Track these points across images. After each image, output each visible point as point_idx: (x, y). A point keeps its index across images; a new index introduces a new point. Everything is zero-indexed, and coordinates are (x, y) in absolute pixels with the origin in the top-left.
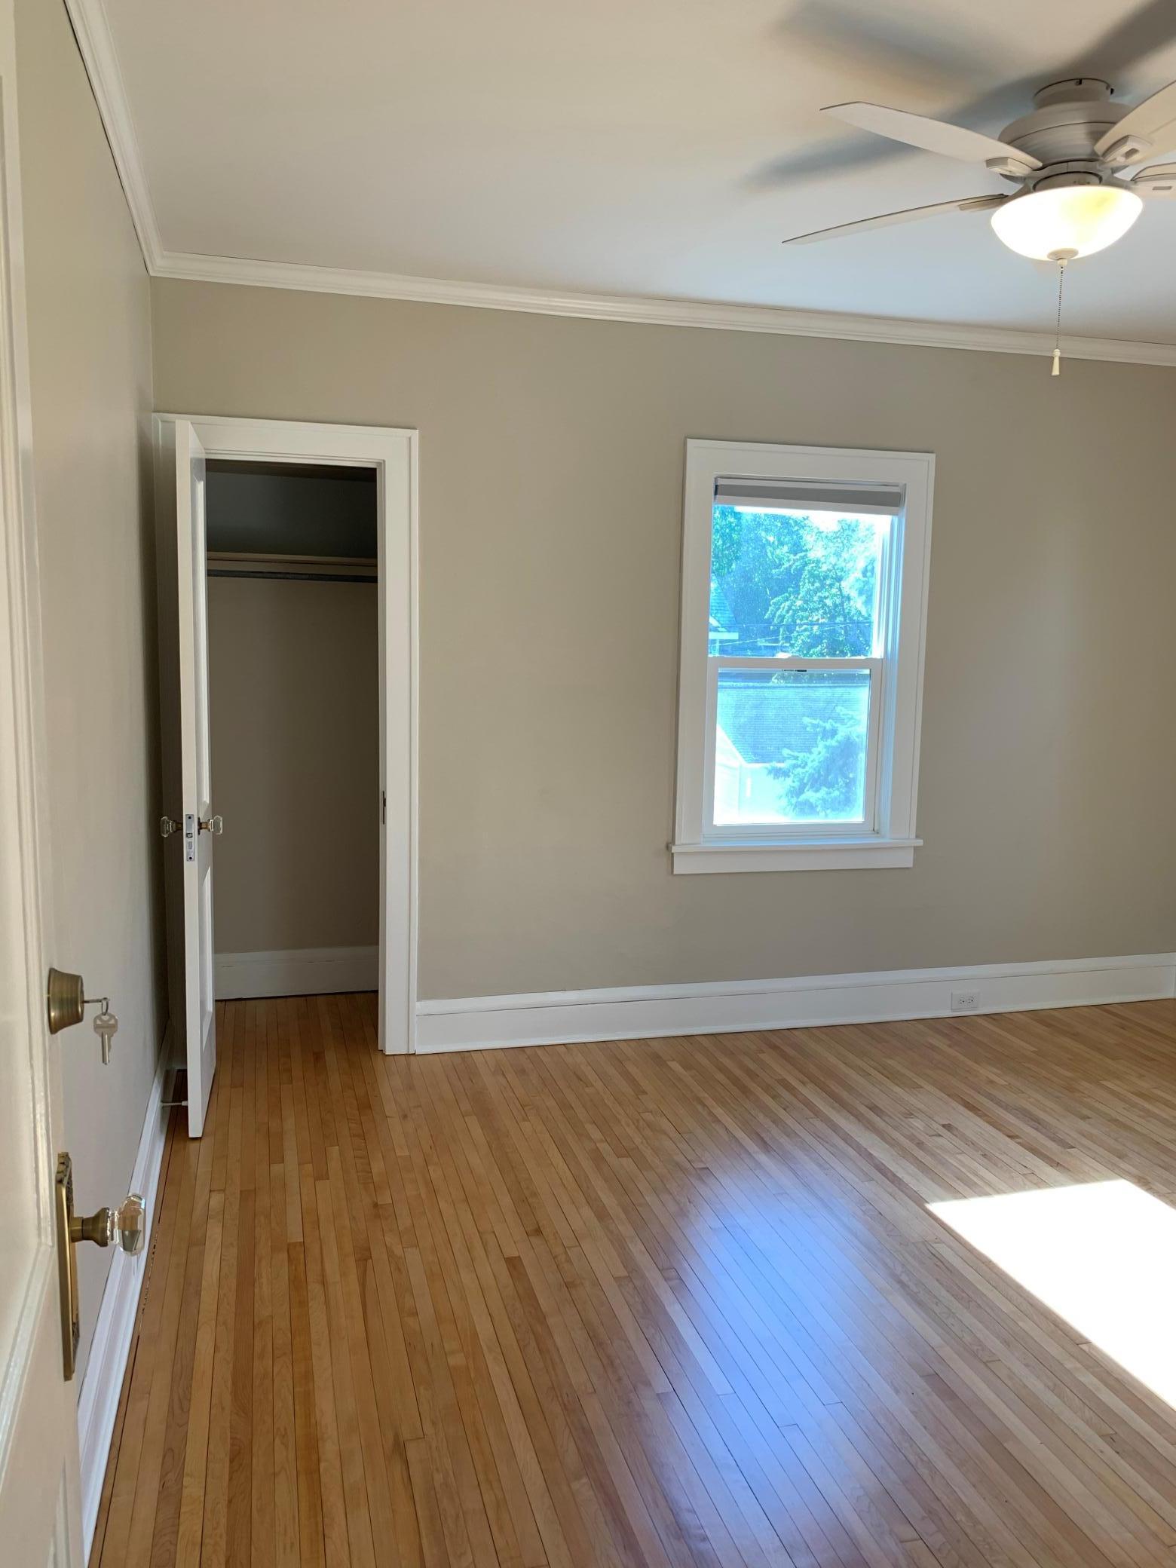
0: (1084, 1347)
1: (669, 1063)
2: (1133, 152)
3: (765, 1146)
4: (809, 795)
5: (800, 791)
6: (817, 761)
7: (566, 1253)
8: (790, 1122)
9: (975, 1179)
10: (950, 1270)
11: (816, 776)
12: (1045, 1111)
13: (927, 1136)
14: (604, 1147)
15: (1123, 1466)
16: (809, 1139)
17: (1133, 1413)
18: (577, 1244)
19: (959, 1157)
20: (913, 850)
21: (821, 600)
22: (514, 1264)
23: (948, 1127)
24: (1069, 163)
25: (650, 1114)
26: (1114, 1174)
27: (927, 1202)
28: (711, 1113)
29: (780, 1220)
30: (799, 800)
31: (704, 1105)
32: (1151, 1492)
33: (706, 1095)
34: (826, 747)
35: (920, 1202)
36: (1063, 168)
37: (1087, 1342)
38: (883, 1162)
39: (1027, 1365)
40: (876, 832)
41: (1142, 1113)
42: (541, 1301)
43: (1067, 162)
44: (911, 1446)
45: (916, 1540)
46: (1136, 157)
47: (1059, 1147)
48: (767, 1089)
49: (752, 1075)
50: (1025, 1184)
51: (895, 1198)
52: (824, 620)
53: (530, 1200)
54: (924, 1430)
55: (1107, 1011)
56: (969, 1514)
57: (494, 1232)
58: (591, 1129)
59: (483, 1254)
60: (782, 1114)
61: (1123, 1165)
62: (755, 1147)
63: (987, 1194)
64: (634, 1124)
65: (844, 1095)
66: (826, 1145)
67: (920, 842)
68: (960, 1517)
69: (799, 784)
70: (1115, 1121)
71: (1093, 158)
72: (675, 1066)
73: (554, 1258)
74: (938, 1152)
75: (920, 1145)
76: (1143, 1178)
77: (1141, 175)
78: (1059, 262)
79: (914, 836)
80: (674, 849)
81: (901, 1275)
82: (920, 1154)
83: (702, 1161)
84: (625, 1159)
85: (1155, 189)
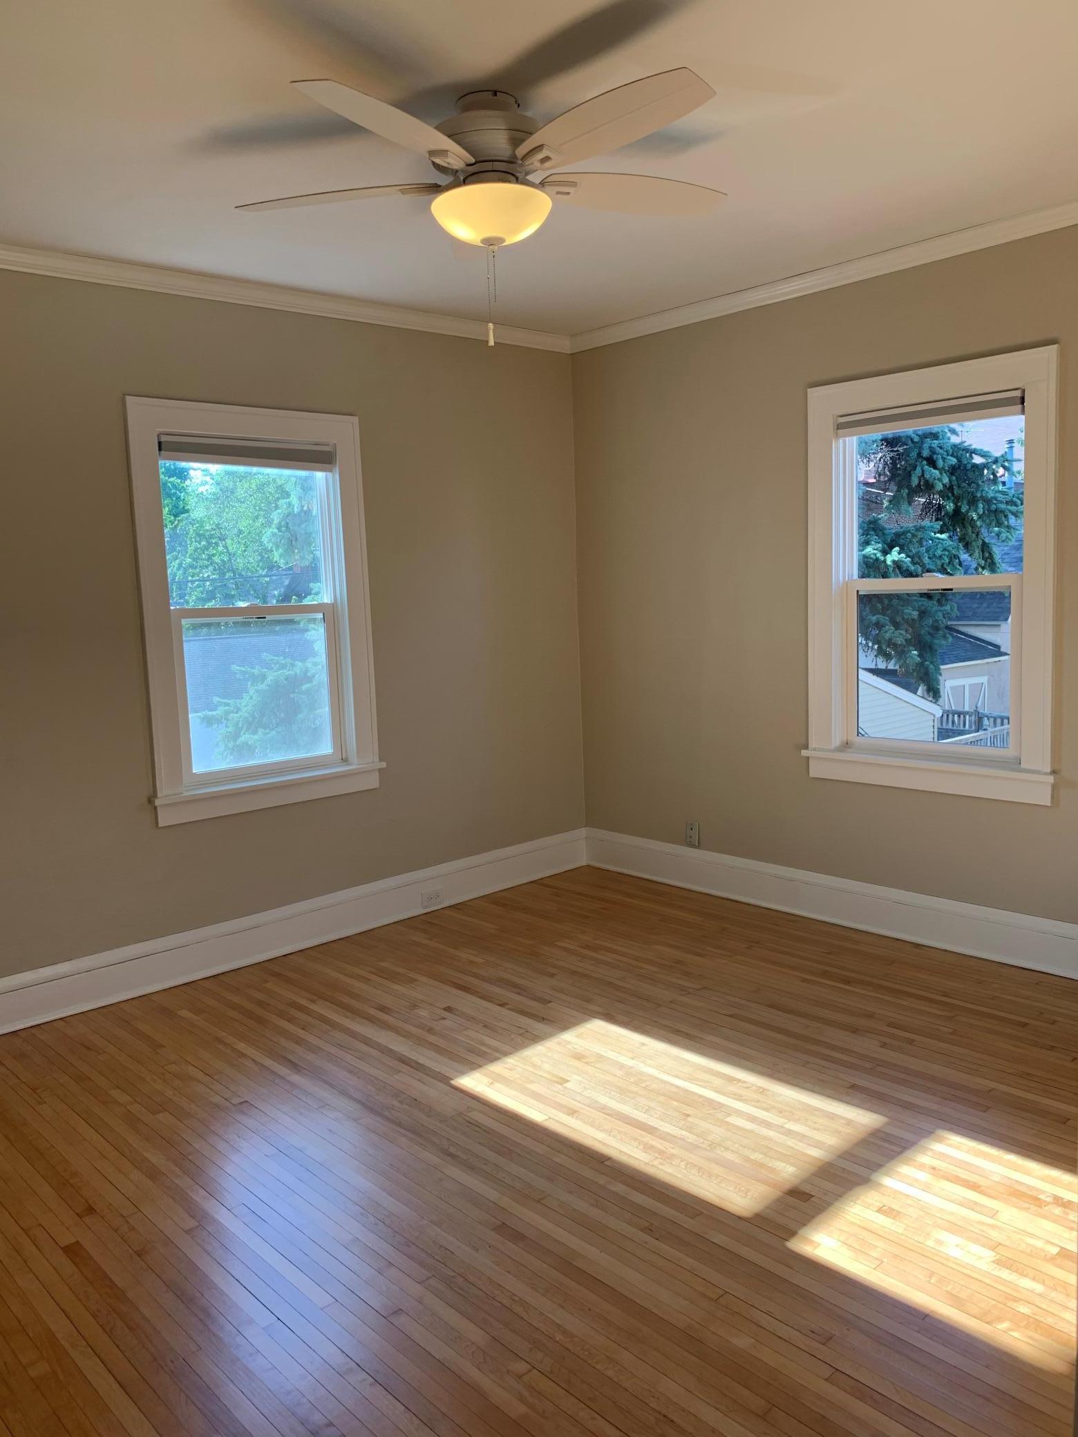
0: (607, 1163)
1: (178, 1012)
2: (547, 159)
3: (295, 1067)
4: (245, 737)
5: (236, 735)
6: (250, 705)
7: (128, 1222)
8: (311, 1039)
9: (484, 1048)
10: (488, 1131)
11: (250, 719)
12: (522, 977)
13: (433, 1021)
14: (135, 1108)
15: (664, 1247)
16: (333, 1050)
17: (659, 1204)
18: (136, 1210)
19: (466, 1033)
20: (378, 773)
21: (210, 557)
22: (73, 1251)
23: (448, 1009)
24: (494, 163)
25: (173, 1065)
26: (587, 1017)
27: (451, 1079)
28: (234, 1050)
29: (330, 1130)
30: (238, 743)
31: (226, 1044)
32: (689, 1262)
33: (225, 1034)
34: (257, 691)
35: (446, 1080)
36: (488, 166)
37: (609, 1159)
38: (404, 1053)
39: (571, 1192)
40: (345, 760)
41: (593, 962)
42: (115, 1279)
43: (493, 161)
44: (502, 1292)
45: (529, 1371)
46: (547, 164)
47: (540, 1005)
48: (282, 1015)
49: (260, 1003)
50: (524, 1042)
51: (423, 1083)
52: (214, 576)
53: (72, 1181)
54: (507, 1274)
55: (541, 884)
56: (565, 1332)
57: (40, 1225)
58: (115, 1093)
59: (34, 1249)
60: (301, 1033)
61: (590, 1007)
62: (284, 1069)
63: (497, 1059)
64: (160, 1078)
65: (353, 1002)
66: (350, 1051)
67: (384, 765)
68: (559, 1337)
69: (234, 729)
70: (574, 973)
71: (512, 161)
72: (185, 1013)
73: (116, 1231)
74: (447, 1032)
75: (430, 1030)
76: (609, 1014)
77: (547, 180)
78: (490, 247)
79: (378, 760)
80: (157, 802)
81: (449, 1148)
82: (431, 1038)
83: (239, 1096)
84: (161, 1114)
85: (558, 193)
